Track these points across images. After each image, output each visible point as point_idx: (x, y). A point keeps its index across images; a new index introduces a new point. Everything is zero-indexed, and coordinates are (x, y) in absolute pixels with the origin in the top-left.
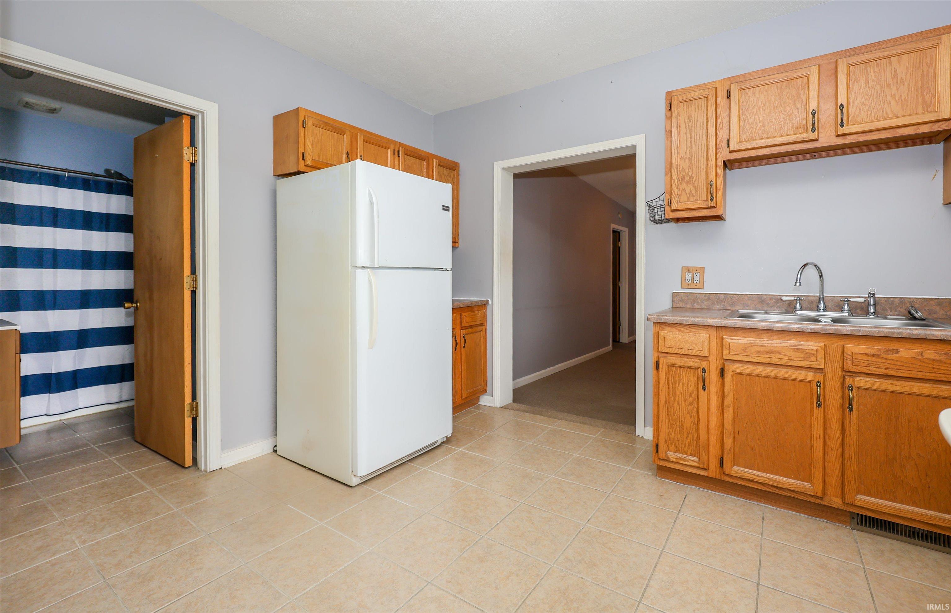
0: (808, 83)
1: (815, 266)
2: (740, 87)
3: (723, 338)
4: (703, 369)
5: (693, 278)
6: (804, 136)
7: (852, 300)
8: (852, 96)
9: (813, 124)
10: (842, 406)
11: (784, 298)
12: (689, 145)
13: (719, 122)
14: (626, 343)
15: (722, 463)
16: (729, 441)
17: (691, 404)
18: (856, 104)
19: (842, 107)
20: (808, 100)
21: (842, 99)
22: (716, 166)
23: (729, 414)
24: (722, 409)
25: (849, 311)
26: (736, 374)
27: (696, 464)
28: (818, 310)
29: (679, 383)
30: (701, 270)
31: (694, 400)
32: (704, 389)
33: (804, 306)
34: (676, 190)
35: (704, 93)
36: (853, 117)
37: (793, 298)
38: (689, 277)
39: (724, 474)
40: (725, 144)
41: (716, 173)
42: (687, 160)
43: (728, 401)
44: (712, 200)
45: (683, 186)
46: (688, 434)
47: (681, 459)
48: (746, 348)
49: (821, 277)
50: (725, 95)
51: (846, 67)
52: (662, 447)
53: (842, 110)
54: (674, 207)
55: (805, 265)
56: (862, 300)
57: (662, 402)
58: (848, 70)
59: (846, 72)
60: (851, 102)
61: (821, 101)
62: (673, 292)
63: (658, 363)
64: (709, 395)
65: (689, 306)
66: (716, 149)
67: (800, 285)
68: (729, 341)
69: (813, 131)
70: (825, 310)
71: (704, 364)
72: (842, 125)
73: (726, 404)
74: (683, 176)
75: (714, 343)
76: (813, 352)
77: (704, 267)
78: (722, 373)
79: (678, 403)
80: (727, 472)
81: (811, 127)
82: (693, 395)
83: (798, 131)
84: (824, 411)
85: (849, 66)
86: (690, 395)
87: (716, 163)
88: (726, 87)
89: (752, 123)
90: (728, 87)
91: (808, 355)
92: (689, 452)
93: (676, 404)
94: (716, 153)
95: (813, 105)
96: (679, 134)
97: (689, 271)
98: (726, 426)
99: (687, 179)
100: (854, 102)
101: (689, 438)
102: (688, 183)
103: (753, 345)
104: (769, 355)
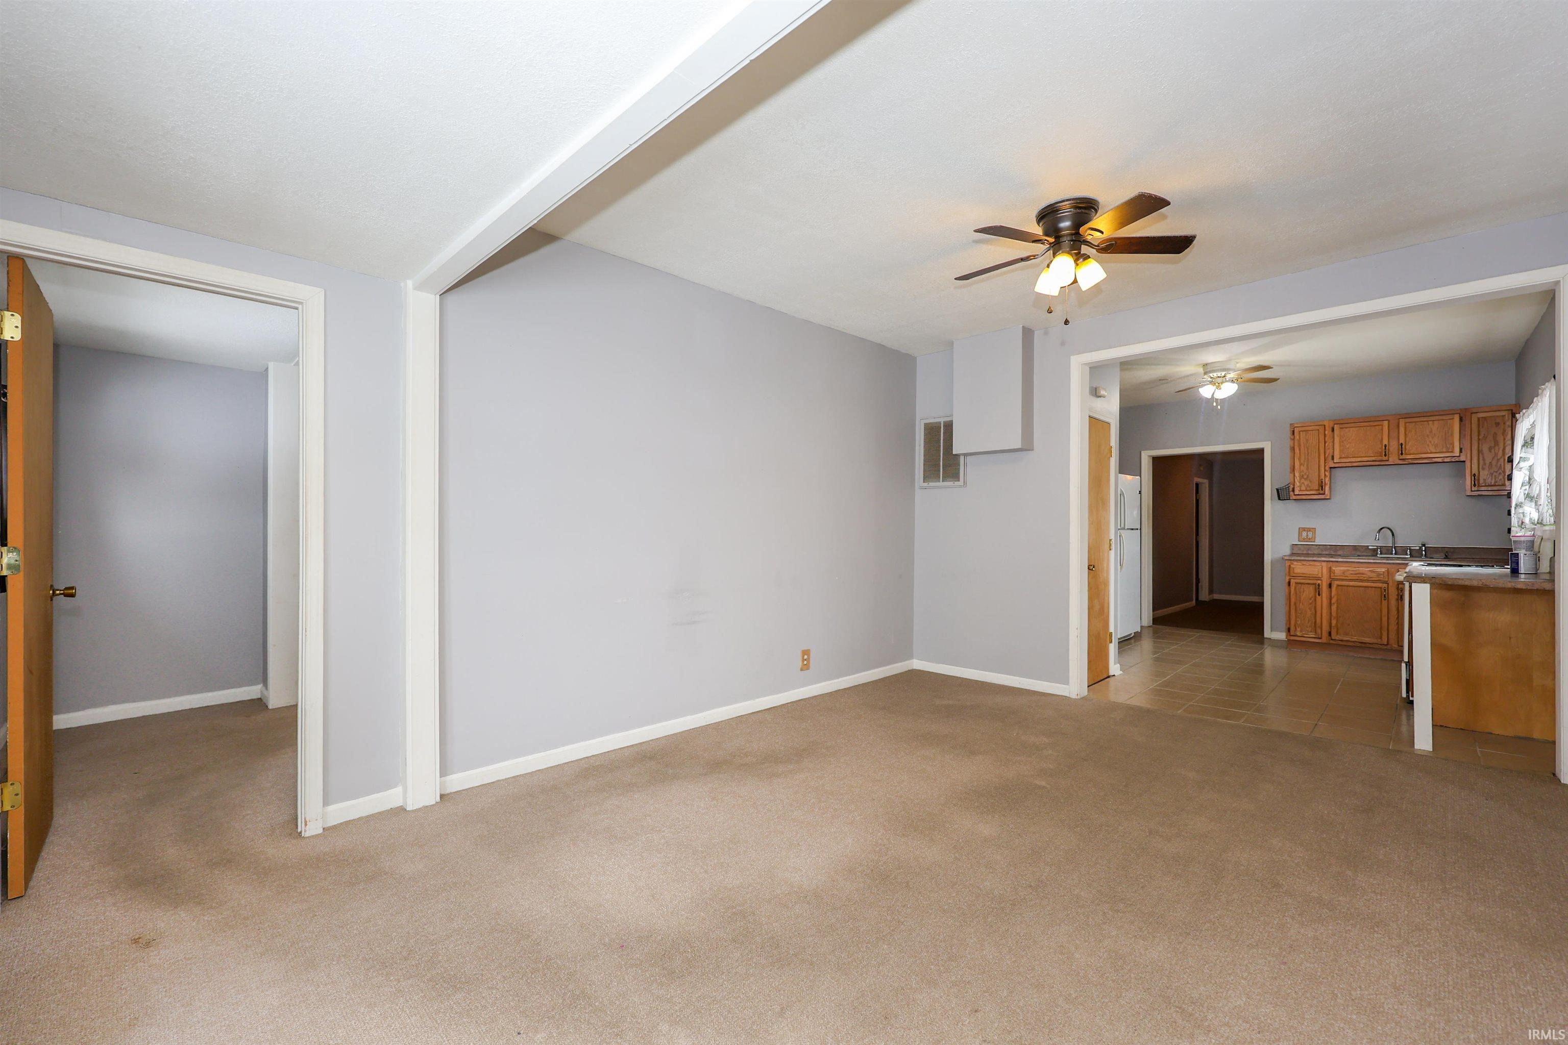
0: (1382, 430)
1: (1388, 528)
2: (1341, 427)
3: (1330, 568)
4: (1319, 584)
5: (1307, 535)
6: (1380, 458)
7: (1412, 548)
8: (1407, 439)
9: (1385, 452)
10: (1398, 599)
11: (1370, 547)
12: (1306, 457)
13: (1326, 445)
14: (1206, 601)
15: (1330, 634)
16: (1334, 622)
17: (1311, 604)
18: (1410, 444)
19: (1402, 444)
20: (1382, 439)
21: (1402, 441)
22: (1325, 470)
23: (1334, 608)
24: (1330, 604)
25: (1410, 554)
26: (1338, 586)
27: (1314, 636)
28: (1392, 554)
29: (1303, 592)
30: (1313, 530)
31: (1312, 602)
32: (1319, 595)
33: (1384, 552)
34: (1298, 483)
35: (1317, 428)
36: (1409, 450)
37: (1376, 547)
38: (1304, 534)
39: (1332, 639)
40: (1330, 458)
41: (1325, 475)
42: (1305, 466)
43: (1334, 600)
44: (1322, 490)
45: (1303, 480)
46: (1309, 621)
47: (1304, 634)
48: (1345, 572)
49: (1393, 535)
50: (1331, 429)
51: (1404, 424)
52: (1292, 628)
53: (1402, 446)
54: (1296, 492)
55: (1382, 529)
56: (1418, 548)
57: (1292, 604)
58: (1405, 425)
59: (1404, 426)
60: (1407, 442)
61: (1390, 440)
62: (1293, 544)
63: (1289, 583)
64: (1322, 599)
65: (1305, 552)
66: (1325, 460)
67: (1378, 540)
68: (1334, 569)
69: (1385, 455)
70: (1396, 554)
71: (1319, 582)
72: (1402, 454)
73: (1332, 602)
74: (1303, 475)
75: (1325, 570)
76: (1382, 573)
77: (1315, 528)
78: (1330, 586)
79: (1303, 604)
80: (1333, 638)
81: (1384, 454)
82: (1312, 599)
83: (1377, 455)
84: (1388, 602)
85: (1406, 423)
86: (1311, 599)
87: (1325, 468)
88: (1332, 425)
89: (1348, 448)
90: (1332, 426)
91: (1379, 574)
92: (1310, 630)
93: (1301, 605)
94: (1325, 463)
95: (1385, 442)
96: (1300, 450)
97: (1304, 530)
98: (1332, 613)
99: (1305, 477)
100: (1409, 443)
101: (1310, 623)
102: (1306, 479)
103: (1348, 570)
104: (1358, 575)
